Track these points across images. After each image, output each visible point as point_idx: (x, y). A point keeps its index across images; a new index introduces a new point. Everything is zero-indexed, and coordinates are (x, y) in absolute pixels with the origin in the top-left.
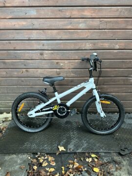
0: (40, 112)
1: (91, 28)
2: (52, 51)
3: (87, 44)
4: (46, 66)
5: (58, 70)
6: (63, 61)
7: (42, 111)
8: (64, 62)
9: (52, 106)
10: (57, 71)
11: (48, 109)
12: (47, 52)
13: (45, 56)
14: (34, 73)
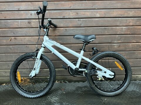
3: (71, 13)
13: (32, 24)
14: (22, 41)
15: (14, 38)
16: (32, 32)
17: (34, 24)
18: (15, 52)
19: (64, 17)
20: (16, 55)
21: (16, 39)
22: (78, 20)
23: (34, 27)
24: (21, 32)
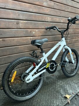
0: (36, 74)
1: (50, 7)
2: (26, 21)
3: (48, 17)
7: (38, 72)
8: (35, 31)
9: (45, 65)
10: (30, 39)
11: (43, 68)
13: (21, 25)
14: (11, 42)
15: (3, 40)
16: (20, 33)
17: (22, 25)
18: (5, 55)
20: (6, 57)
21: (4, 40)
23: (22, 28)
24: (10, 33)
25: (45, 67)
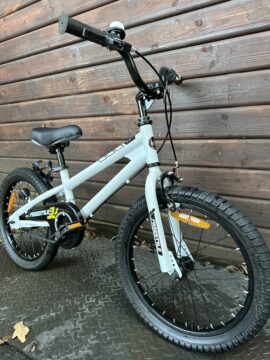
4: (84, 110)
5: (109, 119)
6: (117, 92)
7: (29, 219)
8: (121, 95)
10: (106, 123)
12: (81, 71)
17: (82, 82)
19: (155, 48)
22: (204, 50)
23: (84, 90)
25: (44, 212)
